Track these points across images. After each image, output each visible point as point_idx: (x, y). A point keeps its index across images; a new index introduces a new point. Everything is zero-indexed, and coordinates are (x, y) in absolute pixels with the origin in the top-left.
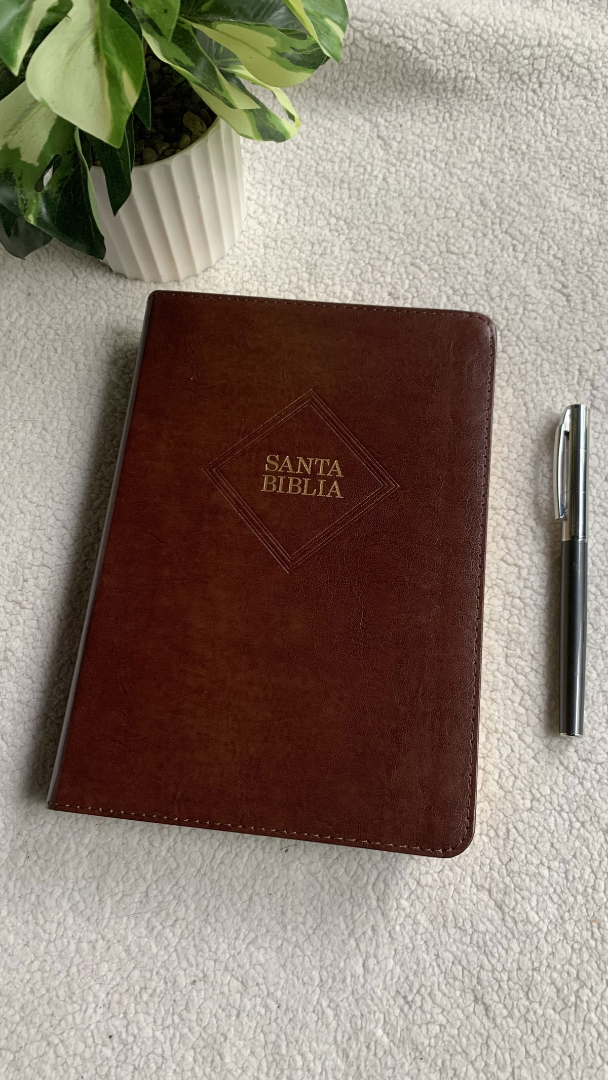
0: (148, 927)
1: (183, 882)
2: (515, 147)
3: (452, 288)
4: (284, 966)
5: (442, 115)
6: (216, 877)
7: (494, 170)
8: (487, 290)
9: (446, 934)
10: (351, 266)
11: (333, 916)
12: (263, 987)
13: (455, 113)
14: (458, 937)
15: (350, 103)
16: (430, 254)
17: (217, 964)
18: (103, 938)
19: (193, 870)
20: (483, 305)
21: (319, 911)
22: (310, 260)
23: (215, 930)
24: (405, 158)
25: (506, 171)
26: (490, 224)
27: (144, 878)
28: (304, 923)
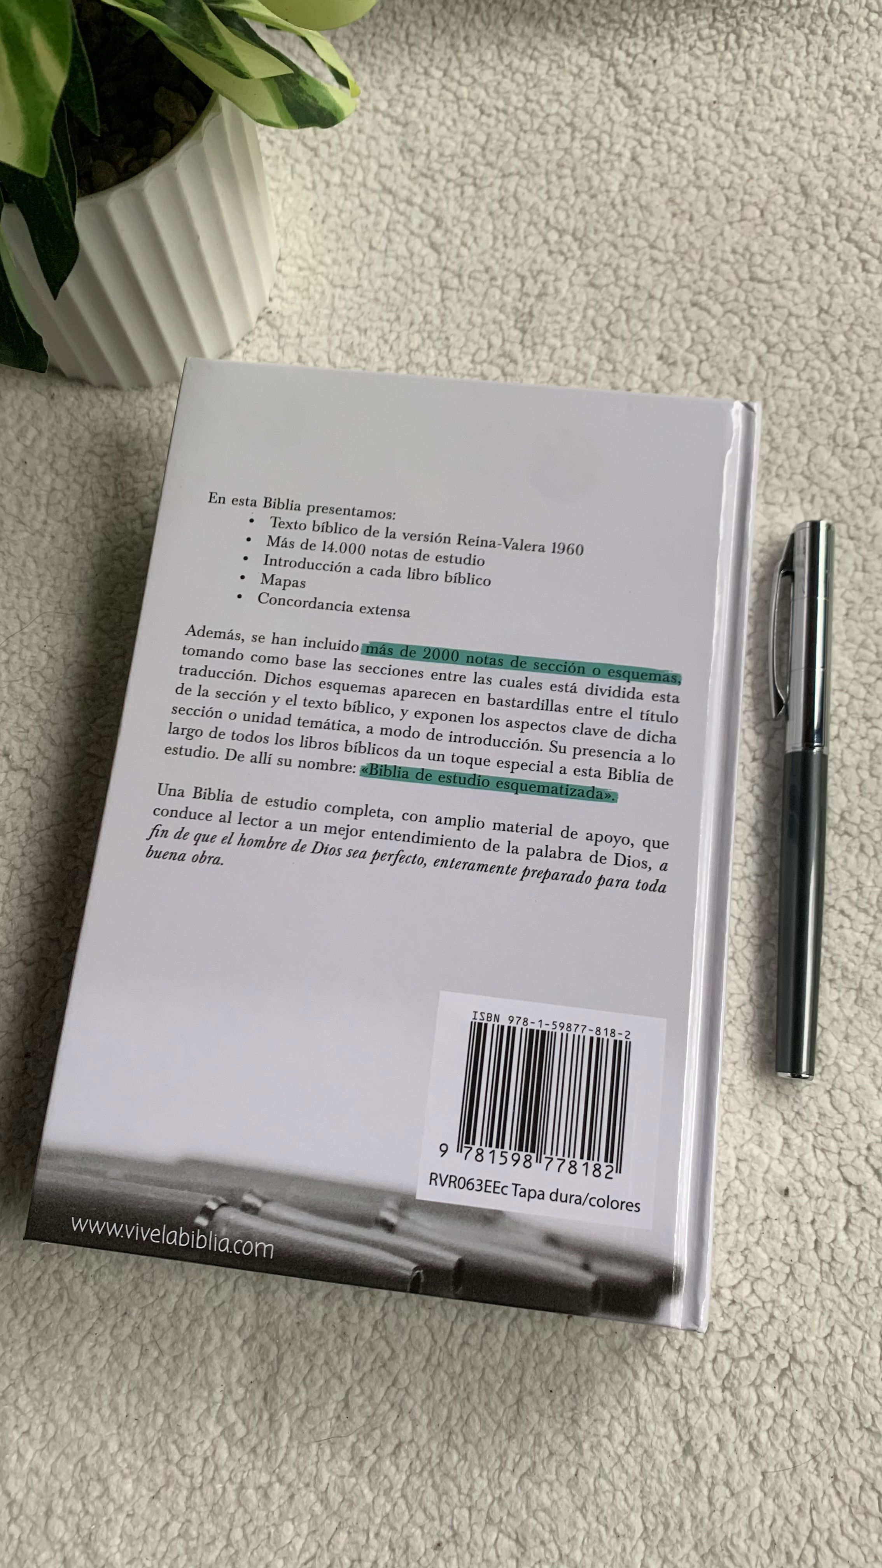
0: (353, 1458)
1: (404, 1379)
2: (852, 87)
3: (764, 341)
4: (582, 1509)
5: (723, 37)
6: (458, 1369)
7: (819, 131)
8: (824, 343)
9: (845, 1440)
10: (591, 313)
11: (656, 1422)
12: (552, 1546)
13: (745, 33)
14: (866, 1445)
15: (565, 25)
16: (722, 285)
17: (474, 1514)
18: (280, 1481)
19: (418, 1358)
20: (819, 370)
21: (633, 1415)
22: (520, 305)
23: (465, 1457)
24: (667, 119)
25: (840, 130)
26: (819, 228)
27: (340, 1378)
28: (609, 1437)
